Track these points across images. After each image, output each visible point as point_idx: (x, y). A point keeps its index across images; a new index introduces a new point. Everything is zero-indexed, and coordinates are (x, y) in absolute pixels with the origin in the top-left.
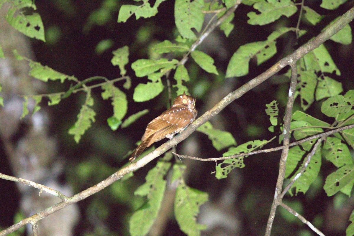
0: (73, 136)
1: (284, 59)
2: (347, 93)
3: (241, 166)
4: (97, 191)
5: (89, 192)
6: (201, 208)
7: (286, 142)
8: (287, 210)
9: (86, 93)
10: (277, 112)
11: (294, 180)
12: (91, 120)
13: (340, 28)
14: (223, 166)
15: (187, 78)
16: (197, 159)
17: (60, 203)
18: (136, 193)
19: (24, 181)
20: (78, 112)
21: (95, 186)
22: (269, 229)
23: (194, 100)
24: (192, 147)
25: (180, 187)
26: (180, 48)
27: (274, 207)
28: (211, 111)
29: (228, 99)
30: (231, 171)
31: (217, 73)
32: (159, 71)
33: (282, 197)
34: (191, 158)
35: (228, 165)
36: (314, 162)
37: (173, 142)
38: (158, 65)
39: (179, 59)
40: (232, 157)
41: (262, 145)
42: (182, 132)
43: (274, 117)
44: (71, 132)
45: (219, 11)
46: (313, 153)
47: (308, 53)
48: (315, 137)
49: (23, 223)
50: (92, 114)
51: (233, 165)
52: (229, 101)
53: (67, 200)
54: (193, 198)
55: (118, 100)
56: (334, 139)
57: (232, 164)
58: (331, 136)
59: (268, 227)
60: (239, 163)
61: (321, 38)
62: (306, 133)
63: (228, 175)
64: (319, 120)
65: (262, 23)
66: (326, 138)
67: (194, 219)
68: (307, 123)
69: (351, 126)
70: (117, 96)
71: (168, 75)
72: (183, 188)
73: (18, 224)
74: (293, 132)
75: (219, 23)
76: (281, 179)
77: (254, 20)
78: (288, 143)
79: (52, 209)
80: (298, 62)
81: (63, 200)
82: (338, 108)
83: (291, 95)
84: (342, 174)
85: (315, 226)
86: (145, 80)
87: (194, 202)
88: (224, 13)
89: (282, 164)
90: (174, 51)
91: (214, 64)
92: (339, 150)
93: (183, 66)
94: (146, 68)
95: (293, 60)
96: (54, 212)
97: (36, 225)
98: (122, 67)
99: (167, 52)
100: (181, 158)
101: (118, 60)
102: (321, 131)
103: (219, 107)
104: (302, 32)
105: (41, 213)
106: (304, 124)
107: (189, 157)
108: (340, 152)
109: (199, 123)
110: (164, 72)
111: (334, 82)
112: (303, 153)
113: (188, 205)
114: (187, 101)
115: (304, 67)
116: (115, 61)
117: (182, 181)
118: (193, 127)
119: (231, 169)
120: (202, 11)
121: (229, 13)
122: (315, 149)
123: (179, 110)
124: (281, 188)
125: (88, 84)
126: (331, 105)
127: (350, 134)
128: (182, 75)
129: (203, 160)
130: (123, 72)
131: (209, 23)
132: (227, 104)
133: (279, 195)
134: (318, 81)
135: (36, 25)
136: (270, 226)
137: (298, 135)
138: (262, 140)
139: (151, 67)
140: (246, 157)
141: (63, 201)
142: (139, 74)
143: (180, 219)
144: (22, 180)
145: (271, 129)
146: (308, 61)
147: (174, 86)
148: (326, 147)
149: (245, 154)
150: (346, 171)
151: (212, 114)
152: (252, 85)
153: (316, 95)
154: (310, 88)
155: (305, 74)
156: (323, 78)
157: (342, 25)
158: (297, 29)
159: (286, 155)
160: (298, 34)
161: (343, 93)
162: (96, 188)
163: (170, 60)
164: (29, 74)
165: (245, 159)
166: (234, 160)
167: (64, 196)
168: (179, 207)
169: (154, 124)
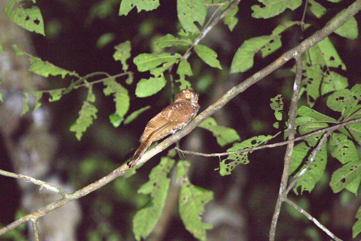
0: (75, 133)
1: (288, 52)
2: (353, 87)
3: (245, 162)
4: (99, 188)
5: (91, 188)
6: (206, 207)
7: (291, 137)
8: (293, 206)
9: (87, 89)
10: (282, 107)
11: (299, 175)
12: (92, 116)
13: (345, 20)
14: (227, 162)
15: (190, 73)
16: (200, 154)
17: (62, 199)
18: (139, 191)
19: (23, 177)
20: (80, 109)
22: (274, 226)
23: (197, 94)
24: (195, 142)
25: (184, 186)
26: (182, 42)
27: (279, 204)
28: (214, 105)
29: (231, 93)
30: (236, 167)
31: (220, 68)
32: (161, 66)
33: (287, 193)
34: (194, 153)
35: (232, 161)
36: (319, 159)
37: (176, 138)
38: (160, 59)
39: (182, 53)
40: (236, 152)
41: (266, 141)
42: (185, 127)
43: (279, 111)
44: (73, 129)
45: (222, 4)
46: (319, 148)
47: (313, 46)
48: (320, 131)
49: (23, 220)
50: (94, 111)
51: (237, 162)
52: (233, 94)
53: (67, 196)
54: (197, 196)
55: (120, 96)
56: (340, 136)
57: (237, 160)
58: (336, 131)
59: (273, 223)
60: (243, 159)
61: (326, 31)
62: (311, 128)
63: (231, 172)
64: (325, 116)
65: (266, 17)
66: (332, 134)
67: (200, 218)
68: (313, 118)
69: (357, 121)
70: (120, 92)
71: (170, 69)
72: (188, 186)
73: (18, 221)
74: (298, 127)
75: (222, 16)
76: (286, 175)
77: (258, 13)
78: (293, 138)
79: (53, 206)
80: (303, 55)
81: (64, 196)
82: (345, 102)
83: (296, 89)
84: (349, 170)
85: (321, 223)
86: (147, 75)
87: (199, 200)
88: (228, 5)
89: (287, 159)
90: (176, 45)
91: (218, 58)
92: (345, 147)
93: (186, 60)
94: (148, 62)
95: (298, 52)
96: (55, 209)
97: (36, 222)
98: (123, 62)
99: (170, 46)
100: (184, 154)
101: (120, 55)
102: (326, 125)
103: (223, 101)
104: (307, 26)
105: (41, 210)
106: (309, 119)
107: (192, 152)
108: (346, 149)
109: (202, 118)
110: (166, 66)
111: (339, 76)
112: (308, 149)
113: (193, 204)
114: (190, 95)
115: (309, 62)
116: (117, 56)
117: (186, 179)
118: (196, 121)
119: (235, 166)
120: (205, 4)
121: (232, 6)
122: (320, 144)
123: (179, 105)
124: (286, 184)
125: (89, 80)
126: (337, 99)
127: (356, 130)
128: (185, 69)
129: (206, 155)
130: (125, 67)
131: (213, 16)
132: (230, 98)
133: (284, 191)
134: (324, 76)
135: (35, 19)
136: (275, 223)
137: (303, 130)
138: (266, 135)
139: (153, 61)
140: (251, 152)
141: (64, 198)
142: (141, 69)
143: (185, 218)
144: (22, 176)
145: (276, 125)
146: (313, 55)
147: (177, 81)
148: (332, 143)
149: (250, 149)
150: (352, 167)
151: (215, 108)
152: (257, 79)
153: (322, 90)
154: (316, 83)
155: (311, 70)
156: (328, 73)
157: (348, 17)
158: (302, 23)
159: (291, 150)
160: (303, 28)
161: (349, 87)
162: (97, 184)
163: (173, 54)
164: (30, 70)
165: (249, 154)
166: (238, 156)
167: (65, 192)
168: (184, 206)
169: (153, 122)
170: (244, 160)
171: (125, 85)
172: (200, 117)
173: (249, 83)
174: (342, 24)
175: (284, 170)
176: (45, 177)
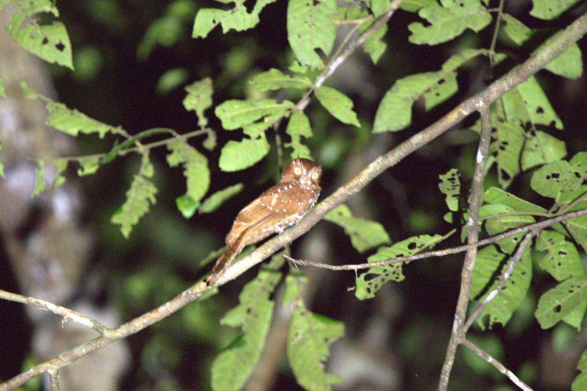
0: (119, 226)
1: (468, 101)
2: (575, 158)
3: (397, 278)
4: (159, 320)
5: (145, 321)
6: (333, 348)
7: (473, 239)
8: (474, 352)
9: (139, 156)
10: (458, 189)
11: (485, 301)
12: (149, 200)
13: (562, 50)
14: (368, 278)
15: (307, 133)
16: (325, 266)
17: (98, 339)
18: (223, 322)
19: (36, 302)
21: (155, 310)
22: (444, 384)
24: (317, 248)
25: (297, 314)
26: (296, 83)
27: (452, 347)
28: (348, 187)
29: (376, 167)
30: (382, 287)
31: (357, 124)
32: (261, 120)
33: (465, 329)
34: (314, 265)
35: (376, 276)
36: (519, 273)
37: (286, 239)
38: (260, 109)
39: (296, 101)
40: (383, 263)
41: (433, 244)
43: (454, 196)
44: (116, 219)
45: (361, 22)
46: (518, 256)
47: (509, 91)
48: (520, 230)
49: (35, 372)
50: (151, 191)
51: (385, 277)
52: (378, 170)
53: (108, 334)
54: (318, 331)
55: (194, 168)
56: (552, 235)
57: (384, 274)
58: (549, 229)
59: (443, 379)
60: (394, 273)
61: (531, 66)
62: (506, 224)
63: (375, 294)
64: (528, 203)
65: (432, 42)
66: (540, 233)
67: (321, 366)
68: (508, 207)
69: (580, 213)
70: (193, 161)
72: (303, 314)
73: (26, 373)
74: (484, 222)
75: (361, 40)
76: (465, 301)
77: (419, 36)
78: (476, 240)
79: (84, 349)
80: (493, 107)
81: (101, 333)
82: (560, 182)
83: (482, 161)
84: (567, 292)
86: (238, 135)
87: (320, 338)
88: (370, 23)
89: (465, 275)
90: (286, 86)
91: (354, 109)
92: (561, 253)
93: (301, 113)
94: (240, 115)
95: (485, 101)
96: (87, 354)
97: (56, 376)
98: (200, 113)
99: (275, 88)
100: (298, 266)
101: (194, 101)
102: (531, 220)
103: (361, 180)
104: (499, 57)
105: (64, 356)
106: (503, 208)
107: (311, 263)
108: (563, 256)
109: (327, 207)
110: (269, 121)
111: (551, 140)
112: (501, 257)
113: (310, 342)
115: (502, 116)
116: (190, 103)
117: (301, 303)
118: (318, 213)
119: (382, 283)
120: (333, 21)
121: (378, 24)
122: (520, 250)
123: (288, 187)
124: (464, 316)
125: (144, 141)
126: (548, 177)
127: (580, 226)
128: (300, 127)
129: (334, 268)
130: (203, 121)
131: (346, 41)
132: (374, 176)
133: (460, 327)
134: (526, 138)
135: (58, 42)
136: (445, 378)
137: (494, 227)
138: (432, 235)
139: (248, 113)
140: (407, 263)
141: (102, 336)
142: (229, 125)
143: (296, 366)
144: (33, 300)
145: (448, 218)
146: (509, 105)
147: (287, 145)
148: (540, 247)
149: (405, 259)
150: (572, 287)
151: (349, 192)
152: (417, 144)
153: (523, 162)
154: (513, 150)
155: (505, 128)
156: (533, 134)
157: (566, 44)
158: (491, 52)
159: (472, 260)
160: (493, 60)
161: (568, 158)
162: (156, 313)
163: (280, 102)
164: (47, 123)
165: (404, 266)
166: (387, 268)
167: (104, 327)
168: (296, 346)
169: (247, 214)
170: (396, 275)
171: (202, 150)
172: (324, 206)
173: (405, 150)
174: (556, 55)
175: (461, 292)
176: (71, 302)
